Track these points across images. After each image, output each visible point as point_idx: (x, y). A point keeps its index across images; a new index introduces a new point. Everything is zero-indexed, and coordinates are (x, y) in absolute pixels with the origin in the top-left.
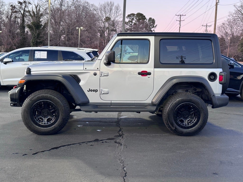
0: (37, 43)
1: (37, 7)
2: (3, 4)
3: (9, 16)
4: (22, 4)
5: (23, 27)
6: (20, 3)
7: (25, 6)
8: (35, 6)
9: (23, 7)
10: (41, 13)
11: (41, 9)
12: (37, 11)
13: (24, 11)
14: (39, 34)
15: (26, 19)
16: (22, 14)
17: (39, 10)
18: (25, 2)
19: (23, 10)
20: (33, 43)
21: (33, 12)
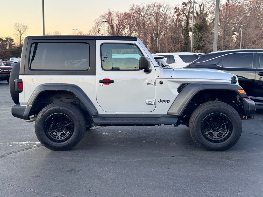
0: (199, 47)
1: (201, 6)
2: (169, 7)
3: (175, 20)
4: (187, 4)
5: (187, 31)
6: (185, 4)
7: (189, 6)
8: (199, 5)
9: (188, 8)
10: (205, 12)
11: (205, 8)
12: (201, 11)
13: (188, 13)
14: (201, 38)
15: (190, 21)
16: (186, 16)
17: (203, 9)
18: (190, 2)
19: (188, 11)
20: (195, 47)
21: (197, 13)
